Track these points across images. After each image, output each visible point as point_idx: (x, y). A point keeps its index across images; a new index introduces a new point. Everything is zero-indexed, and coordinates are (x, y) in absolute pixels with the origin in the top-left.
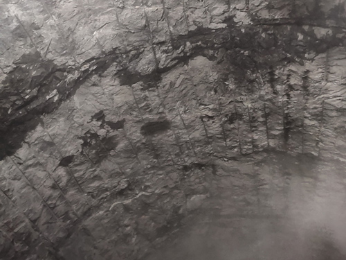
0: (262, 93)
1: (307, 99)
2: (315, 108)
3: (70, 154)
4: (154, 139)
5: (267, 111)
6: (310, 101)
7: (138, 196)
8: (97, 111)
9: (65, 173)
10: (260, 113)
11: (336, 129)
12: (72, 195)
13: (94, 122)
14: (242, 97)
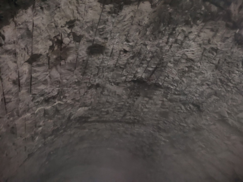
0: (161, 41)
1: (178, 50)
2: (178, 56)
3: (39, 52)
4: (90, 59)
5: (155, 54)
6: (179, 52)
7: (55, 104)
8: (72, 19)
9: (27, 70)
10: (150, 55)
11: (179, 70)
12: (23, 94)
13: (66, 28)
14: (149, 42)
